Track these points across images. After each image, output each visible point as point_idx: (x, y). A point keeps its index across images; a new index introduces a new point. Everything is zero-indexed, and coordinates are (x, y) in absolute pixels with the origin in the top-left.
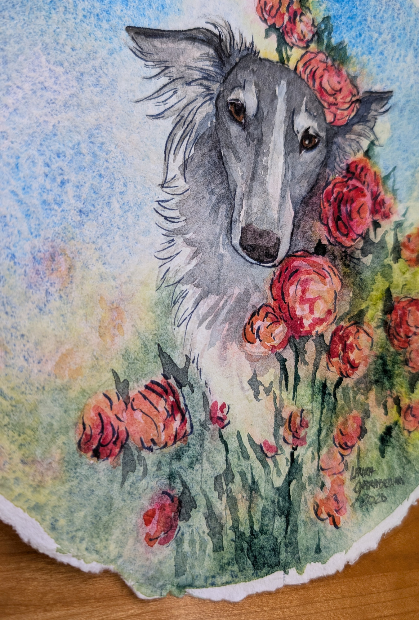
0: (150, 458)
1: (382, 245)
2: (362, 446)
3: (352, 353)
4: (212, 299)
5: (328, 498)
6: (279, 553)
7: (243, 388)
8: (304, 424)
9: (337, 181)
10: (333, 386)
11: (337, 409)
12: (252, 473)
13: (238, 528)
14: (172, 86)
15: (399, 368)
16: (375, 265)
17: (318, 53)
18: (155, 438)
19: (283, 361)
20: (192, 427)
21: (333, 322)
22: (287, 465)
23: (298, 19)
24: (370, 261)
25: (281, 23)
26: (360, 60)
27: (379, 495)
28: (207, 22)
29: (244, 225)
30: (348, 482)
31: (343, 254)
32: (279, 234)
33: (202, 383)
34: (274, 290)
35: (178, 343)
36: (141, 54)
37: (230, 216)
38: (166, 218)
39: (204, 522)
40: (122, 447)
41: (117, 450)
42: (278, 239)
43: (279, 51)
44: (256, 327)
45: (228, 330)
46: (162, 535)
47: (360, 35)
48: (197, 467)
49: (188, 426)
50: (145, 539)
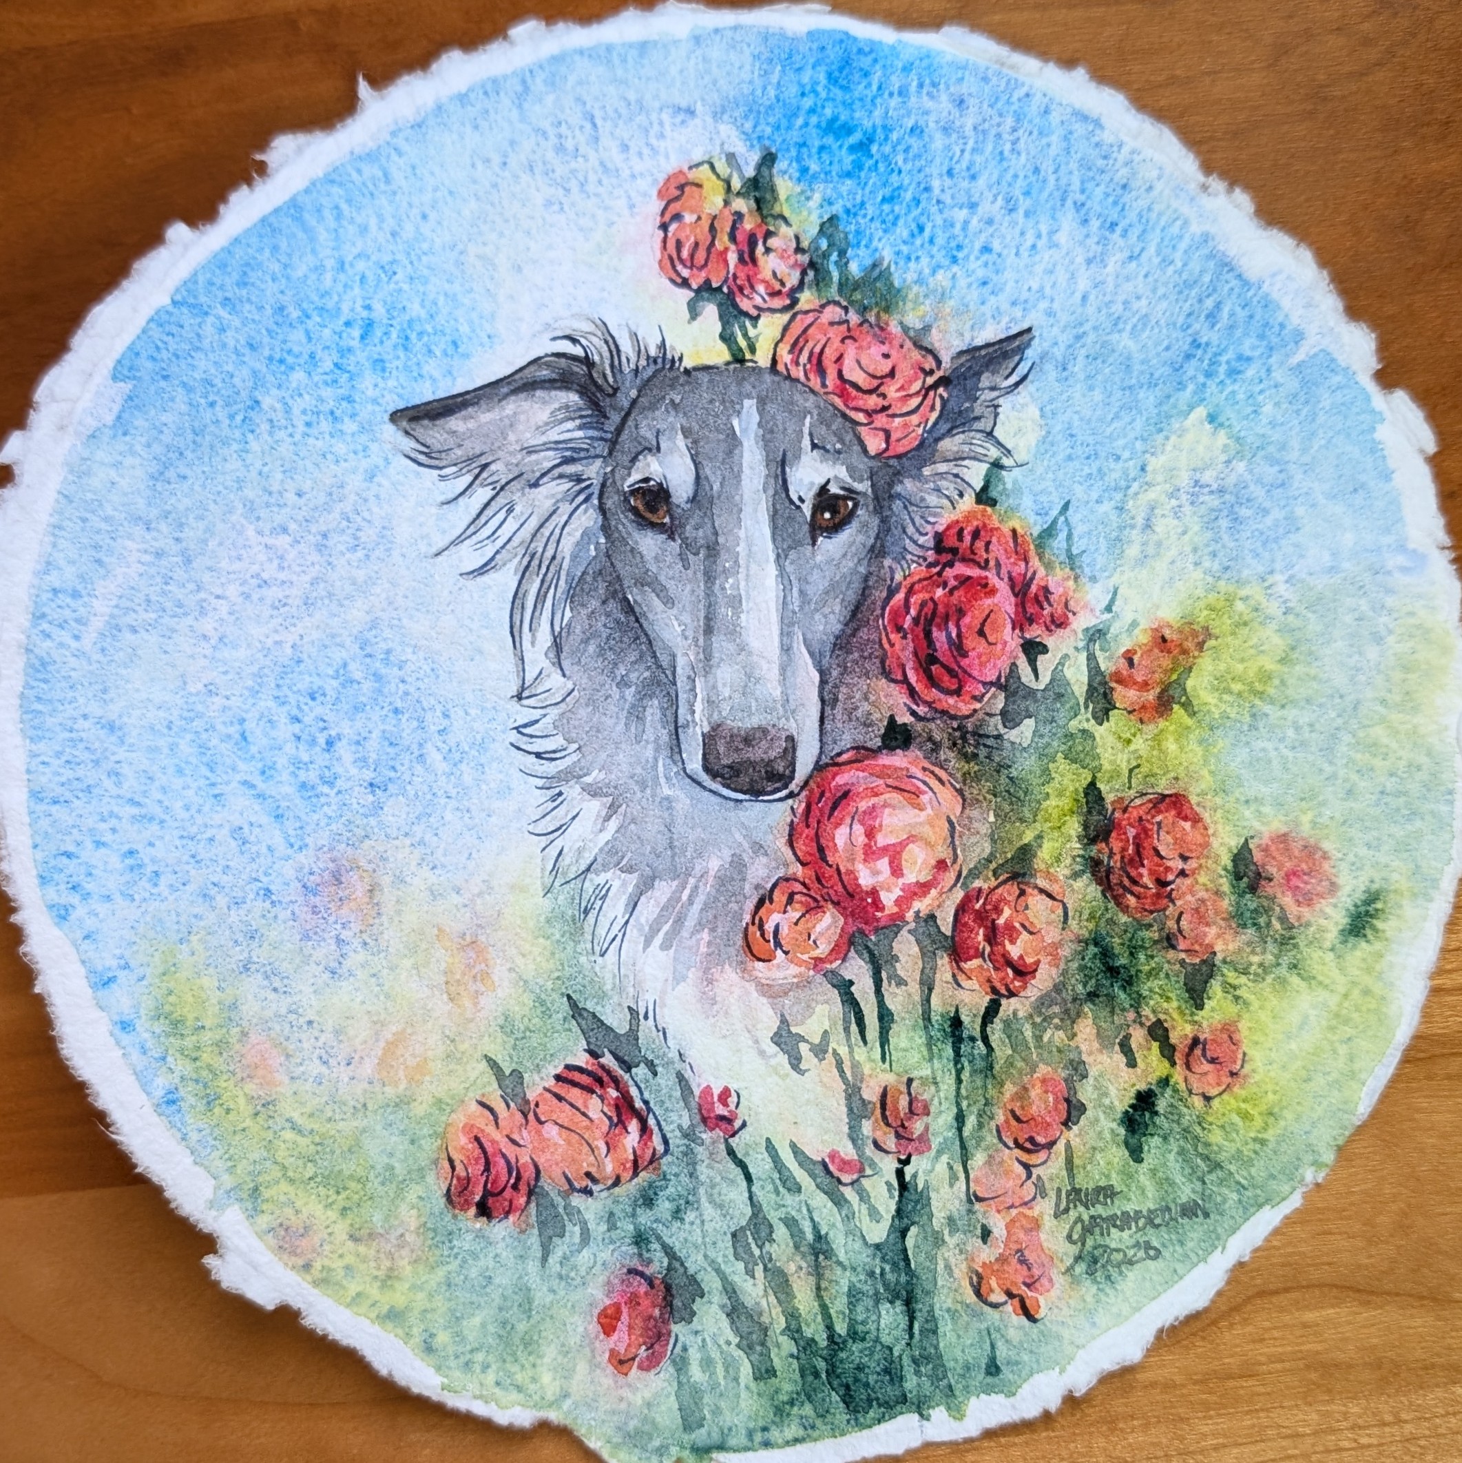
0: (591, 1208)
1: (1058, 690)
2: (1076, 1142)
3: (1013, 942)
4: (663, 890)
5: (1002, 1260)
6: (901, 1378)
7: (762, 1053)
8: (917, 1108)
9: (916, 578)
10: (979, 1020)
11: (997, 1067)
12: (812, 1219)
13: (799, 1330)
14: (501, 500)
15: (1152, 957)
16: (1046, 739)
17: (823, 306)
18: (593, 1170)
19: (845, 988)
20: (666, 1141)
21: (955, 885)
22: (892, 1197)
23: (760, 248)
24: (1029, 734)
25: (723, 274)
26: (931, 286)
27: (1137, 1245)
28: (554, 339)
29: (706, 729)
30: (1048, 1222)
31: (957, 734)
32: (792, 726)
33: (673, 1054)
34: (801, 846)
35: (608, 987)
36: (429, 458)
37: (671, 718)
38: (538, 755)
39: (725, 1323)
40: (530, 1193)
41: (523, 1200)
42: (790, 739)
43: (727, 338)
44: (769, 927)
45: (709, 944)
46: (642, 1352)
47: (921, 229)
48: (690, 1216)
49: (657, 1140)
50: (610, 1360)
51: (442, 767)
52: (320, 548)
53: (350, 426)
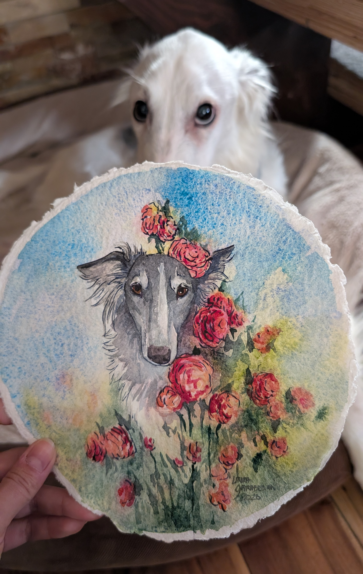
0: (118, 463)
1: (239, 342)
2: (239, 464)
3: (225, 409)
4: (137, 386)
5: (218, 493)
6: (190, 520)
7: (160, 430)
8: (198, 450)
9: (203, 310)
10: (215, 429)
11: (219, 442)
12: (170, 475)
13: (165, 503)
14: (101, 288)
15: (263, 417)
16: (236, 355)
17: (181, 239)
18: (119, 454)
19: (181, 416)
20: (136, 449)
21: (210, 392)
22: (190, 472)
23: (166, 225)
24: (231, 354)
25: (157, 231)
26: (208, 234)
27: (254, 495)
28: (116, 248)
29: (149, 346)
30: (230, 484)
31: (212, 352)
32: (170, 347)
33: (139, 428)
34: (171, 378)
35: (124, 409)
36: (85, 277)
37: (140, 343)
38: (109, 350)
39: (148, 498)
40: (105, 457)
41: (103, 458)
42: (169, 350)
43: (157, 247)
44: (163, 398)
45: (148, 401)
46: (128, 501)
47: (205, 219)
48: (141, 469)
49: (134, 449)
50: (120, 502)
51: (87, 352)
52: (61, 299)
53: (68, 270)
